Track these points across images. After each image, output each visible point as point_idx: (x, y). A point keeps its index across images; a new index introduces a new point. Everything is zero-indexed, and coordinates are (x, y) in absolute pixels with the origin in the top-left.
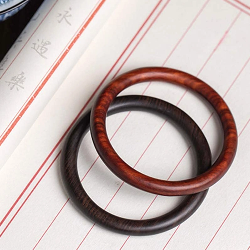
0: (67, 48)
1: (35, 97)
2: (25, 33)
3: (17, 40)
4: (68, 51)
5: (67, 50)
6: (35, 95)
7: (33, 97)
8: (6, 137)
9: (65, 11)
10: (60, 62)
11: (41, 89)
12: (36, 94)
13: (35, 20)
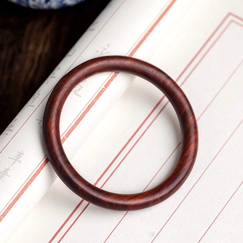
0: (103, 87)
1: (67, 137)
2: (59, 69)
3: (50, 76)
4: (105, 90)
5: (103, 88)
6: (67, 135)
7: (65, 137)
8: (34, 179)
9: (103, 48)
10: (96, 101)
11: (74, 129)
12: (69, 134)
13: (70, 56)
